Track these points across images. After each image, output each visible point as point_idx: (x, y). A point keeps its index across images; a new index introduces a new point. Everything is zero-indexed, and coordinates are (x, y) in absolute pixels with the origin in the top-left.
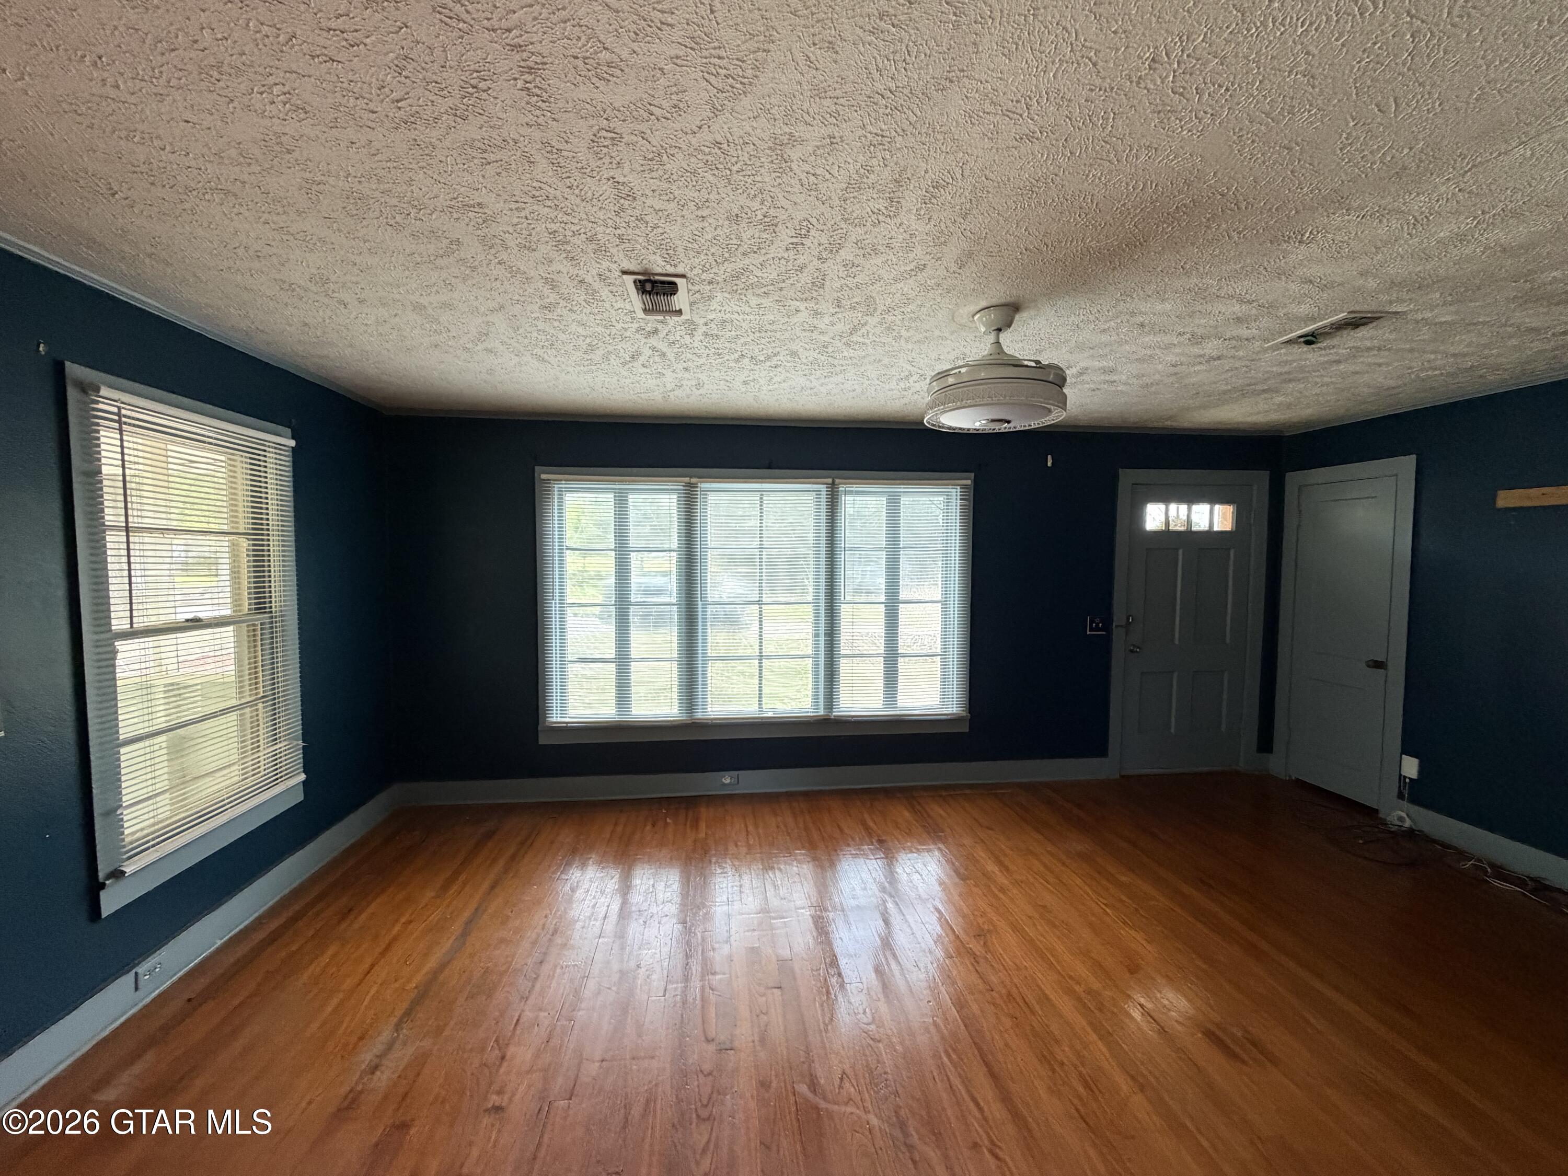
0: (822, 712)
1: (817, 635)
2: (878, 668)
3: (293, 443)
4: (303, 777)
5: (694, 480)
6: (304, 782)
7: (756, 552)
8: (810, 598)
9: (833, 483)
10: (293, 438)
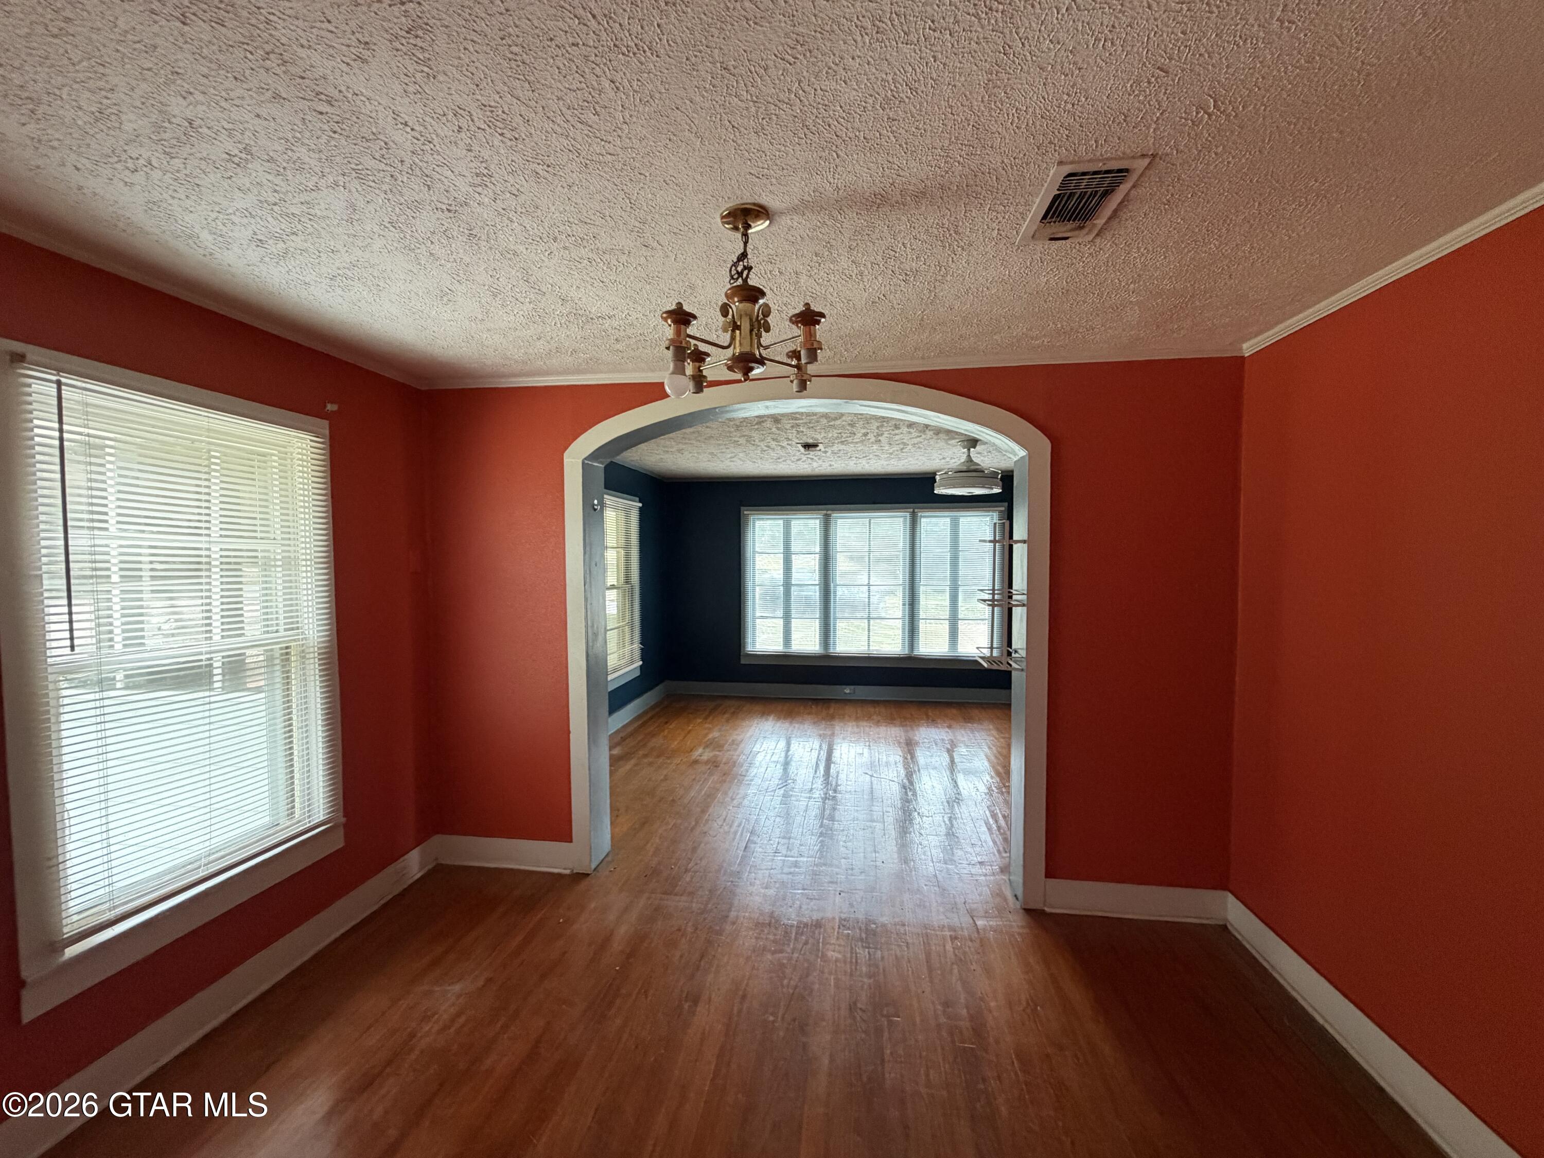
0: (907, 652)
1: (904, 605)
2: (945, 627)
3: (640, 505)
4: (641, 663)
5: (829, 512)
6: (641, 666)
7: (867, 554)
8: (901, 582)
9: (914, 512)
10: (640, 502)
